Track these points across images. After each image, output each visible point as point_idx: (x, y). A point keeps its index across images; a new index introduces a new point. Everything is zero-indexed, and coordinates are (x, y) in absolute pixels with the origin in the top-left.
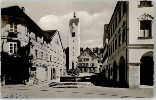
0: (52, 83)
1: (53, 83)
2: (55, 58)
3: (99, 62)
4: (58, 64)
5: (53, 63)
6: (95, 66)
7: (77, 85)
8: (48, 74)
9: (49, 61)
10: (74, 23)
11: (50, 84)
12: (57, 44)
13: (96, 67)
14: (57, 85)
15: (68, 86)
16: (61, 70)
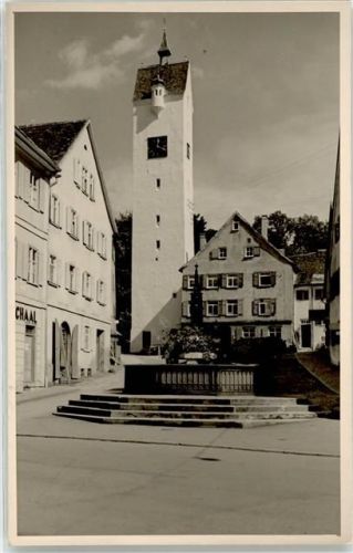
0: (78, 399)
1: (83, 397)
2: (72, 268)
3: (301, 296)
4: (88, 299)
5: (61, 296)
6: (279, 317)
7: (231, 410)
8: (38, 354)
9: (45, 284)
10: (160, 88)
11: (71, 403)
12: (84, 192)
13: (289, 322)
14: (117, 407)
15: (185, 416)
16: (100, 332)
